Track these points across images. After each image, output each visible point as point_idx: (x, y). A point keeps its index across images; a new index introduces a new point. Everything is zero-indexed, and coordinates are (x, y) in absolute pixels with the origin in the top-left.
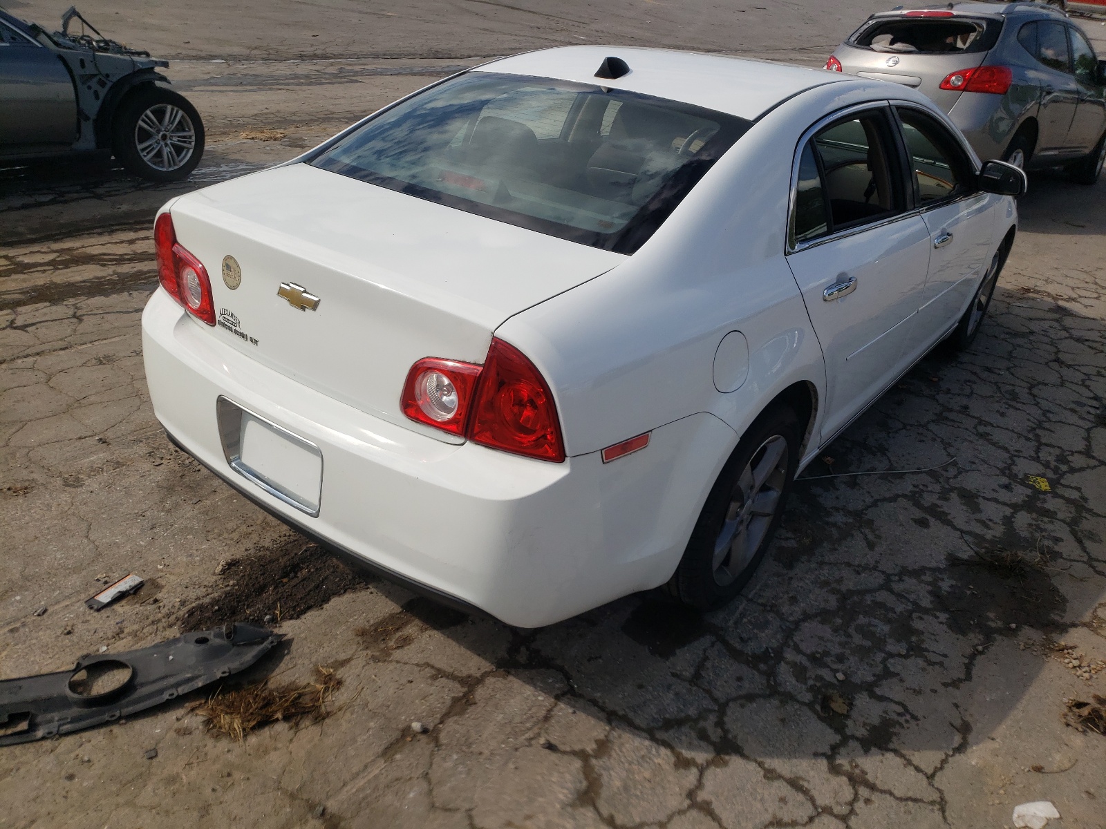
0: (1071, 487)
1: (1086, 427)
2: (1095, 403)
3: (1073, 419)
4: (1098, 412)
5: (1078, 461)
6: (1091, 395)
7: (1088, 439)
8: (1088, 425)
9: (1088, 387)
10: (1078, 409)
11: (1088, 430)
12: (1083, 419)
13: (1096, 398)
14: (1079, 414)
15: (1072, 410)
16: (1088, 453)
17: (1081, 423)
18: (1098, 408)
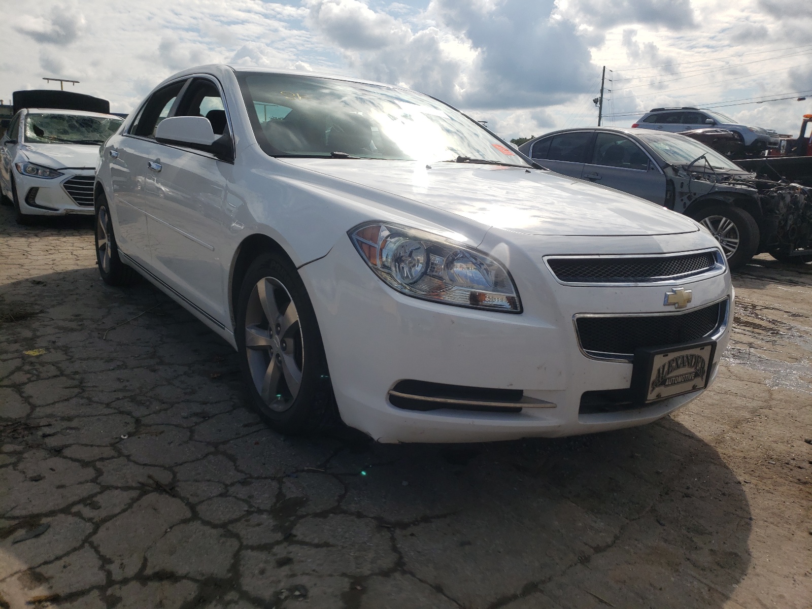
0: (10, 359)
1: (38, 409)
2: (52, 442)
3: (61, 409)
4: (40, 433)
5: (20, 377)
6: (67, 452)
7: (27, 399)
8: (39, 412)
9: (85, 464)
10: (65, 424)
11: (33, 407)
12: (49, 416)
13: (57, 452)
14: (58, 419)
15: (69, 419)
16: (18, 388)
17: (49, 410)
18: (45, 436)
